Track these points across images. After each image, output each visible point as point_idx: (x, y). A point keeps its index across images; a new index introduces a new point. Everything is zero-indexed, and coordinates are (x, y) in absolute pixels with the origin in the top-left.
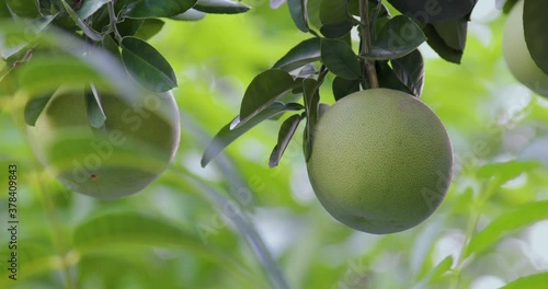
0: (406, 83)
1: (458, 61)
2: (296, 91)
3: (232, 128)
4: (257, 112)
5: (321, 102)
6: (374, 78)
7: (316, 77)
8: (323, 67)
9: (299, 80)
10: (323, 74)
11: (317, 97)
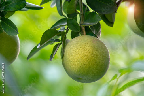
0: (95, 33)
1: (112, 26)
2: (59, 36)
3: (37, 48)
4: (46, 43)
5: (67, 39)
6: (84, 32)
7: (65, 31)
8: (68, 28)
9: (60, 32)
10: (67, 30)
11: (65, 37)
